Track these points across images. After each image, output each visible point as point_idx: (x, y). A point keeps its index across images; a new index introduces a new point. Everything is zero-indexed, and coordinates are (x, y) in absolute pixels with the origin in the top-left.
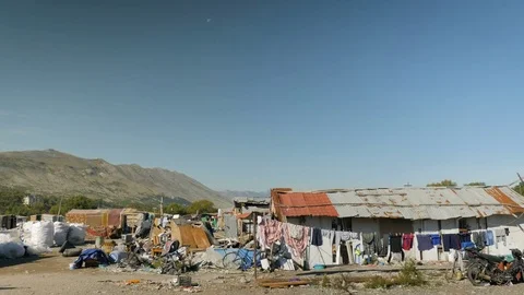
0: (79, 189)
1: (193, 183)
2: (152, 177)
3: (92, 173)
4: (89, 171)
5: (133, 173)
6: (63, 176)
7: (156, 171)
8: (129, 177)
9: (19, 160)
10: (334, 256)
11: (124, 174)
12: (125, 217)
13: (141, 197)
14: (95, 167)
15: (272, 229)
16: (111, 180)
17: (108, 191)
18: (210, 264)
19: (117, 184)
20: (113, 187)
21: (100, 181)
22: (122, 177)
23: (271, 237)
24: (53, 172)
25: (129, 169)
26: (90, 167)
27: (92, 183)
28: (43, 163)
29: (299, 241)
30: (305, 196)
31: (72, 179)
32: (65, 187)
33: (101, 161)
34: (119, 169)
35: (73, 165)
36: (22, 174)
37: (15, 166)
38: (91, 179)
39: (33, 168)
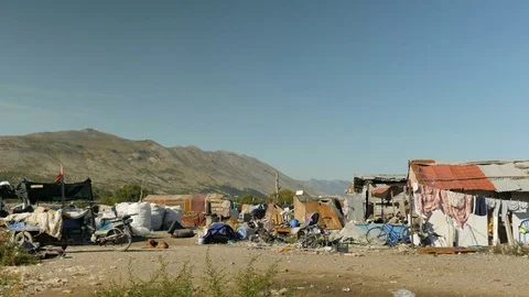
0: (124, 177)
1: (267, 170)
2: (214, 162)
3: (140, 159)
4: (136, 155)
5: (190, 158)
6: (105, 162)
7: (219, 154)
8: (186, 163)
9: (52, 142)
10: (490, 238)
11: (180, 159)
12: (209, 204)
13: (202, 188)
14: (144, 151)
15: (429, 197)
16: (163, 166)
17: (160, 181)
18: (352, 239)
19: (171, 171)
20: (167, 176)
21: (150, 168)
22: (177, 162)
23: (428, 206)
24: (92, 157)
25: (185, 153)
26: (137, 150)
27: (140, 172)
28: (81, 147)
29: (460, 210)
30: (453, 168)
31: (117, 166)
32: (106, 176)
33: (151, 143)
34: (173, 152)
35: (117, 149)
36: (56, 161)
37: (48, 151)
38: (140, 165)
39: (68, 152)
